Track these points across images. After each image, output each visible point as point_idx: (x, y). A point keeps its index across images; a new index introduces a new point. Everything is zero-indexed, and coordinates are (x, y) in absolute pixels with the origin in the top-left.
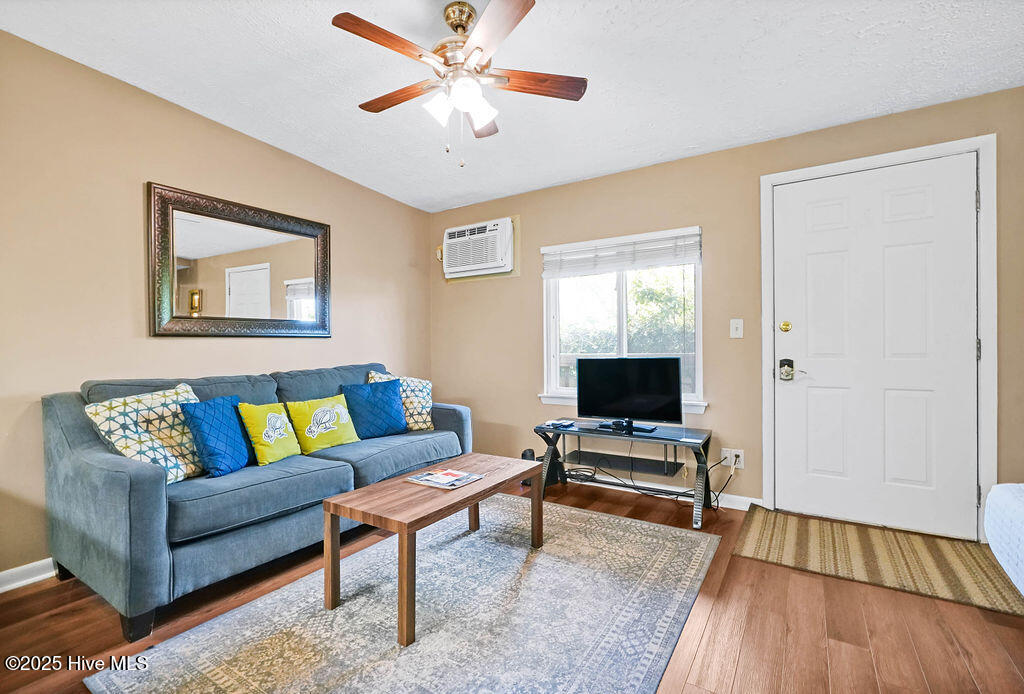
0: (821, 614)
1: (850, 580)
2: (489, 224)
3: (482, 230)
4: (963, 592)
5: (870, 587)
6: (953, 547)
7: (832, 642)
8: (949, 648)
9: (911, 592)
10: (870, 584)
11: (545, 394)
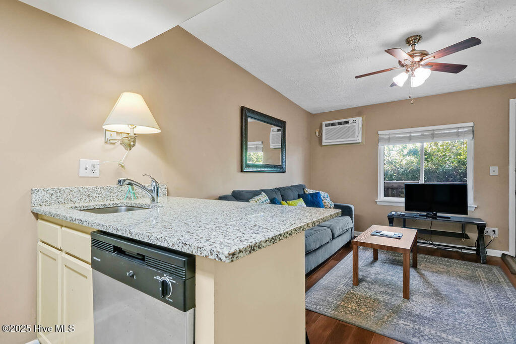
2: (351, 120)
3: (347, 123)
11: (378, 200)
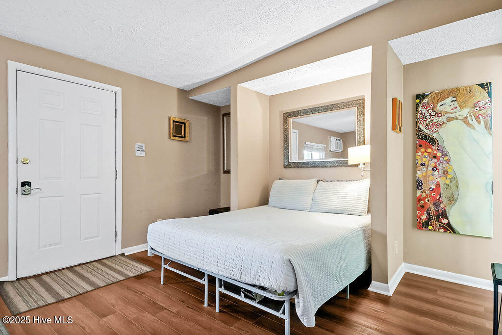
0: (89, 312)
1: (87, 292)
4: (126, 275)
5: (96, 291)
6: (109, 261)
7: (104, 319)
8: (138, 294)
9: (112, 284)
10: (96, 289)
